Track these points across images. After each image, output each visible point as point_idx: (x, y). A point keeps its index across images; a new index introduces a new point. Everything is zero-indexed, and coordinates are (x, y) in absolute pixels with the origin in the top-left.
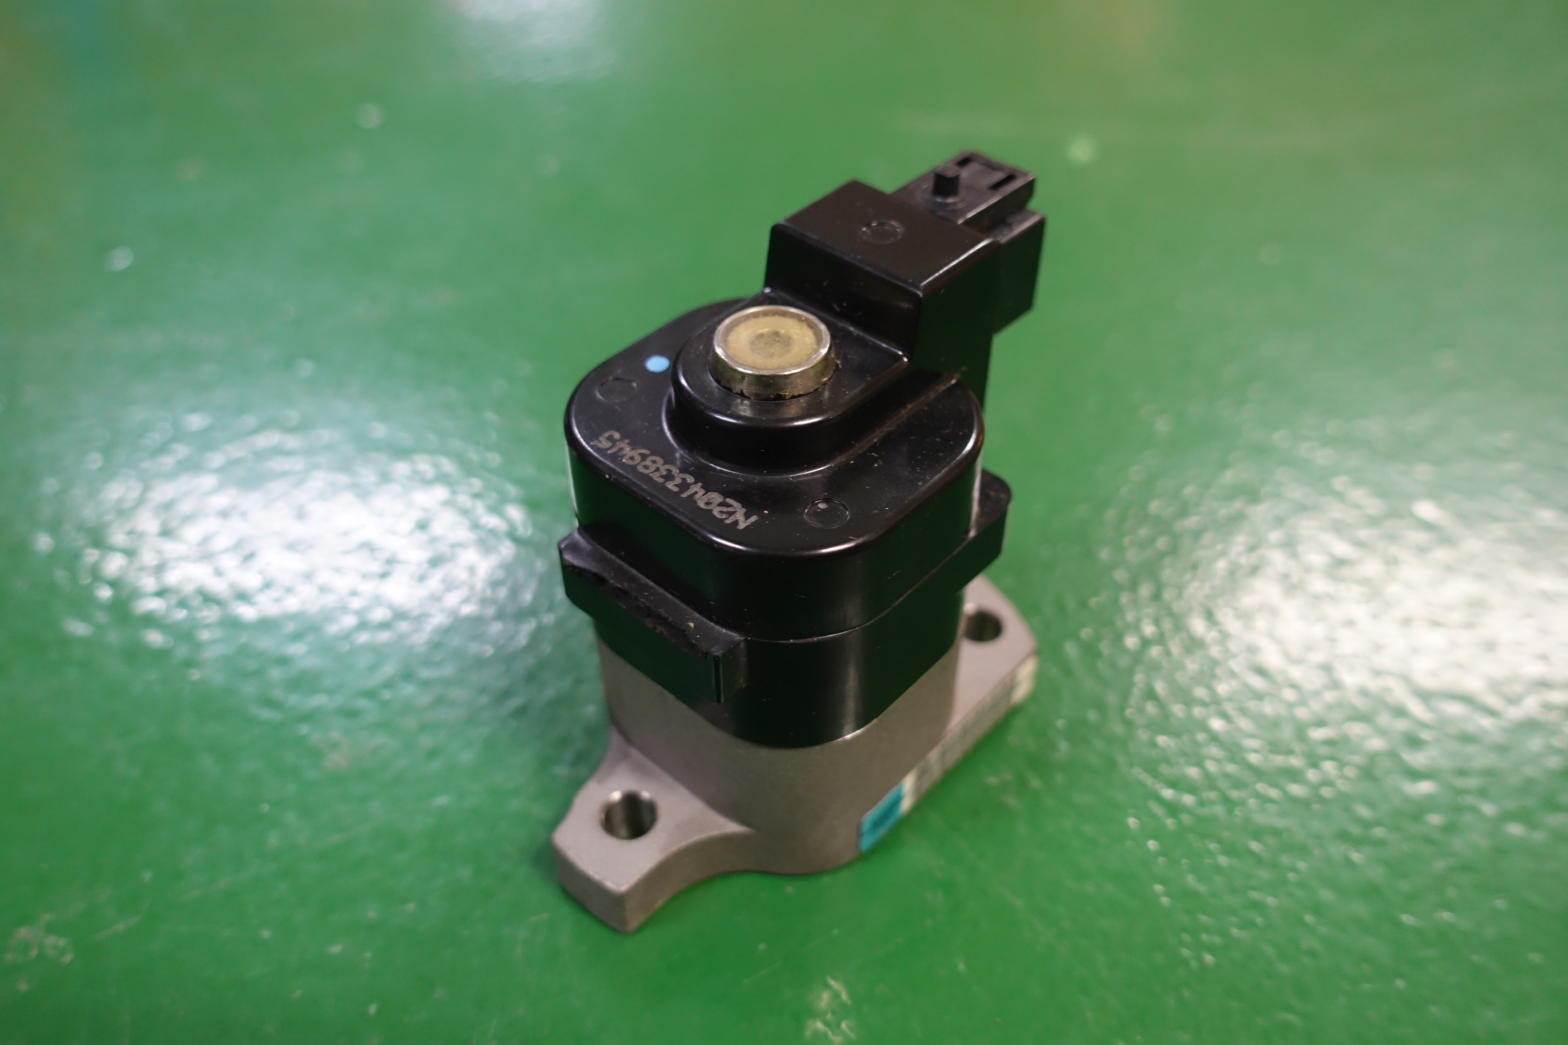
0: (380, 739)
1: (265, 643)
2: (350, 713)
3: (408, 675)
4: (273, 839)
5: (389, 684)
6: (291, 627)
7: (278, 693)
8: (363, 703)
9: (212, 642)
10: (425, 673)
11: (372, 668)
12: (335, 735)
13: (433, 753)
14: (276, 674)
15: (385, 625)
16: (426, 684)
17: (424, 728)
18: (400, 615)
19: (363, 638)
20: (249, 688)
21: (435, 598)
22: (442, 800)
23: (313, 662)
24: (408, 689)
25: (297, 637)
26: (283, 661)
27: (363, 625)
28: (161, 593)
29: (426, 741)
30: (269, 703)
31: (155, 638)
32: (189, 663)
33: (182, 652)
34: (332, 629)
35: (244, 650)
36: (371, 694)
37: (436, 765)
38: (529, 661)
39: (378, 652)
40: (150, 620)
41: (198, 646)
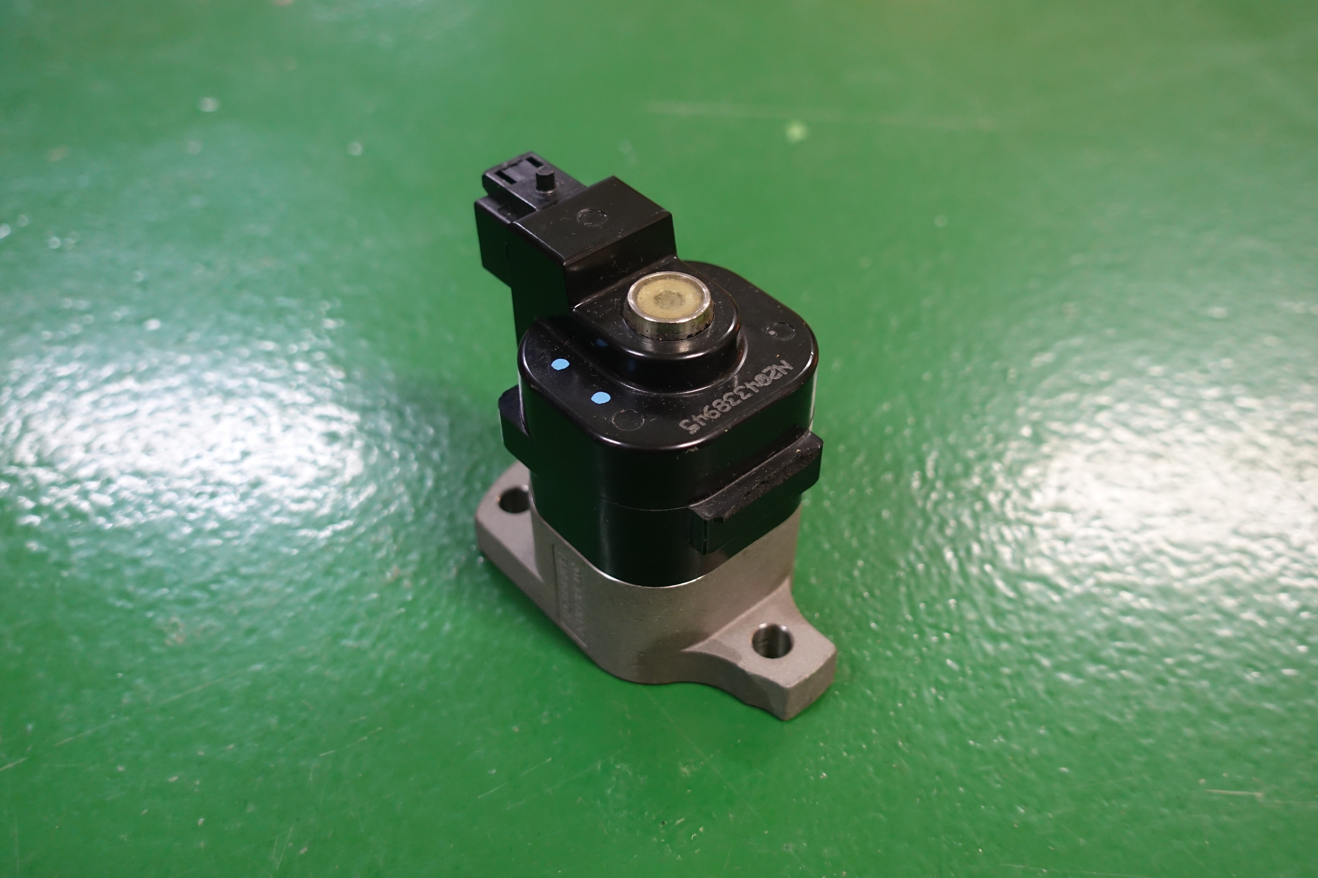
0: (210, 621)
1: (121, 548)
2: (188, 602)
3: (233, 572)
4: (127, 698)
5: (217, 579)
6: (139, 535)
7: (130, 588)
8: (196, 594)
9: (80, 547)
10: (244, 570)
11: (206, 565)
12: (175, 619)
13: (251, 631)
14: (129, 572)
15: (214, 533)
16: (246, 578)
17: (243, 612)
18: (226, 525)
19: (197, 543)
20: (109, 584)
21: (253, 511)
22: (258, 667)
23: (157, 562)
24: (232, 582)
25: (146, 543)
26: (135, 562)
27: (198, 532)
28: (37, 510)
29: (245, 622)
30: (124, 595)
31: (33, 546)
32: (61, 565)
33: (55, 556)
34: (173, 536)
35: (103, 554)
36: (203, 587)
37: (252, 641)
38: (328, 558)
39: (210, 555)
40: (29, 531)
41: (68, 551)
